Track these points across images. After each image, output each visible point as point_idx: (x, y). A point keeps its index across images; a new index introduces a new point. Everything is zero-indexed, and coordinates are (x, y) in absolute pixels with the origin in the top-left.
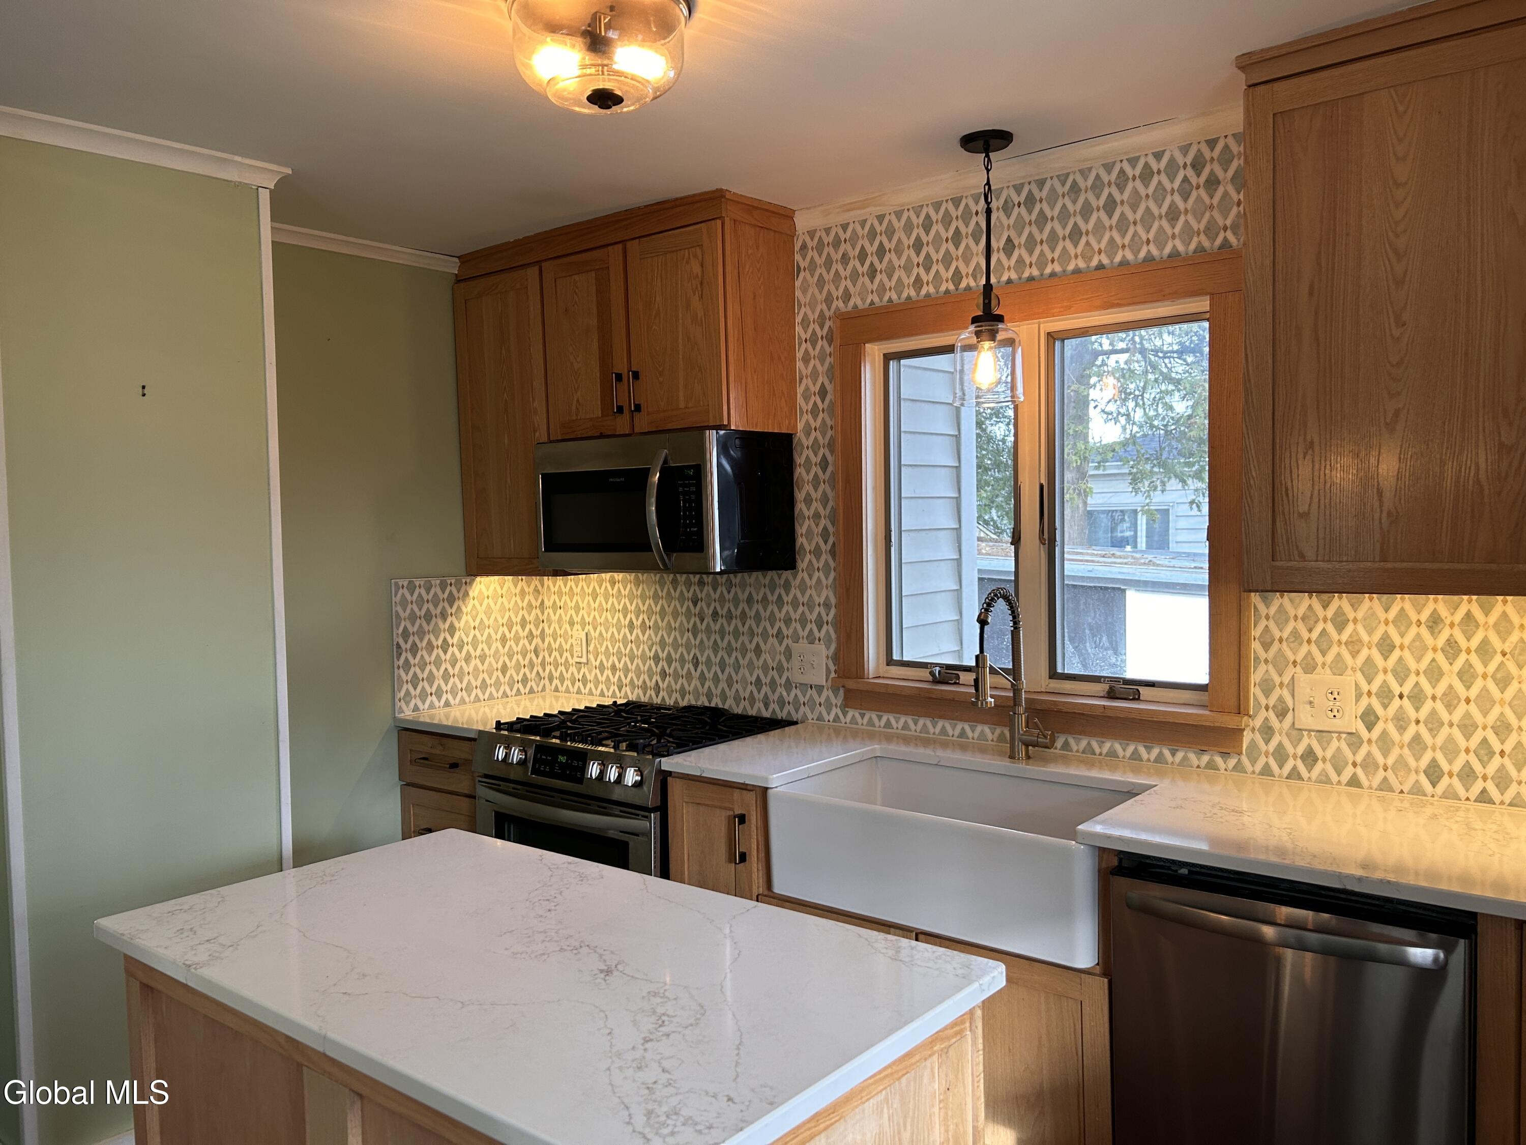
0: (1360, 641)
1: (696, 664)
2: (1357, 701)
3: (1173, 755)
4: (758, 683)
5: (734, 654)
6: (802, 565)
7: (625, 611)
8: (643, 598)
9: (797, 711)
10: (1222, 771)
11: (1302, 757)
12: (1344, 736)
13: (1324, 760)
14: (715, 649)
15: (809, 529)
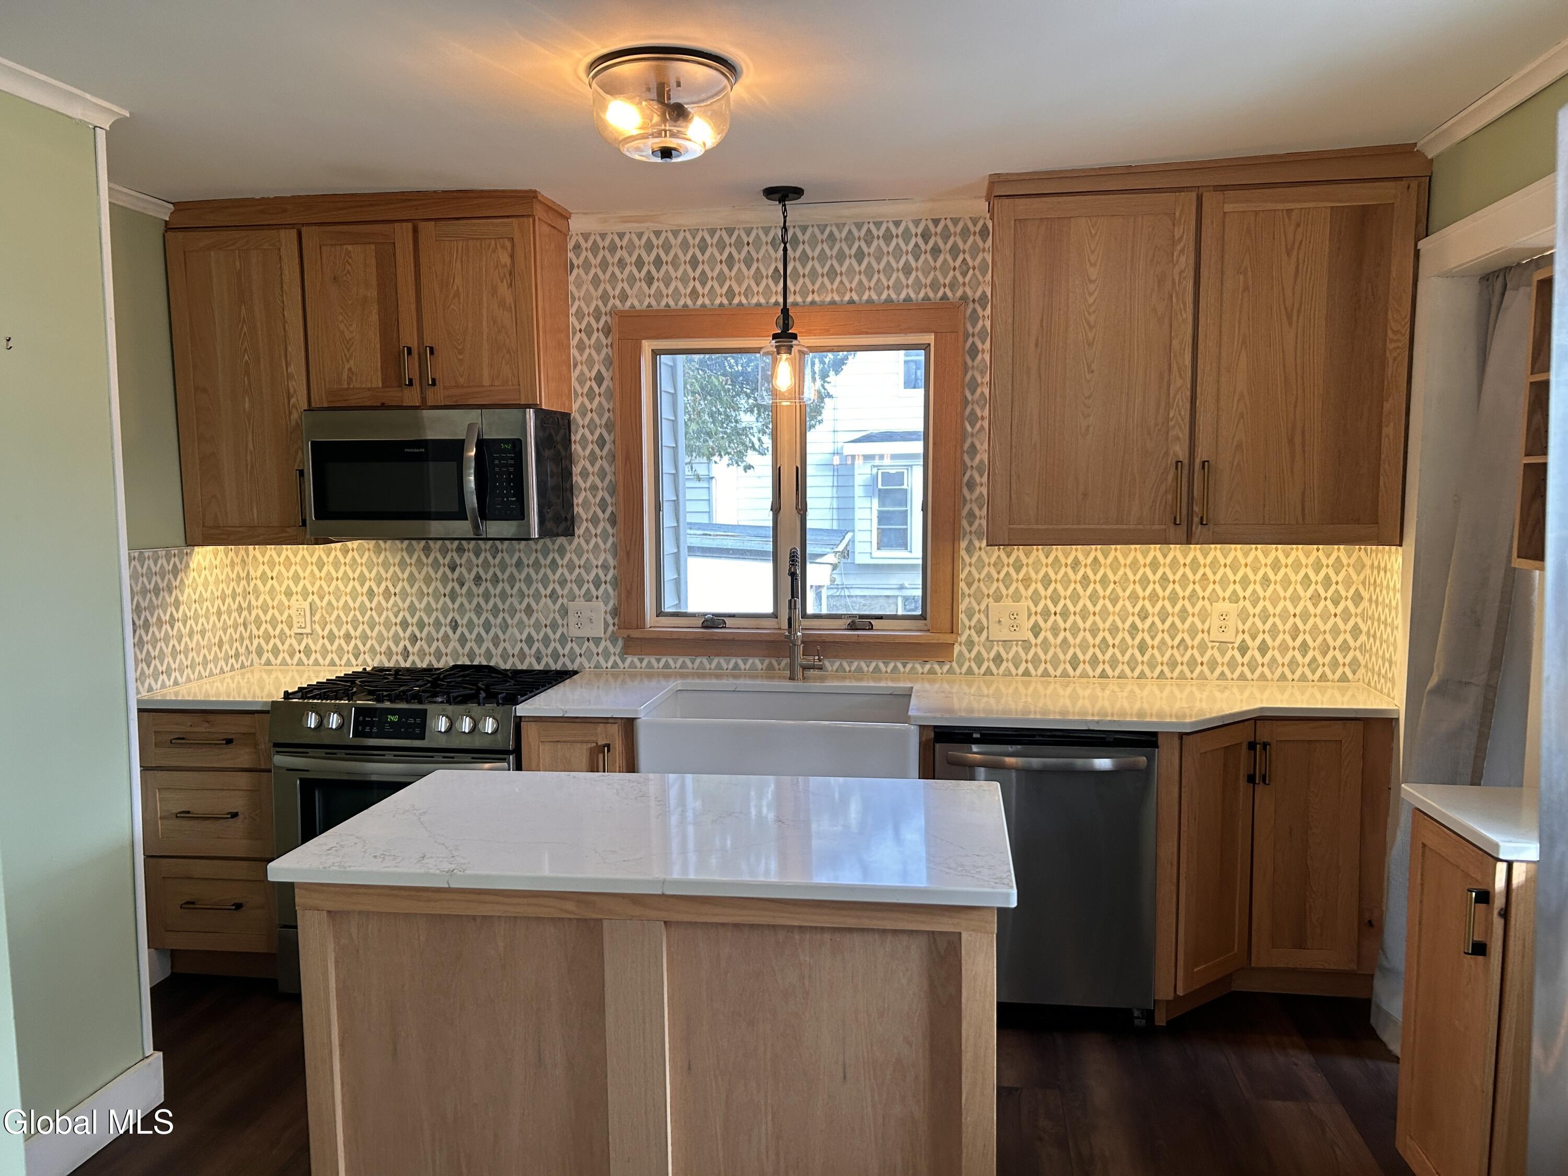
0: (1030, 578)
1: (455, 626)
2: (1029, 618)
3: (904, 667)
4: (530, 640)
5: (501, 615)
6: (579, 531)
7: (362, 580)
8: (386, 565)
9: (573, 662)
10: (939, 675)
11: (993, 660)
12: (1020, 643)
13: (1007, 660)
14: (478, 612)
15: (586, 498)
